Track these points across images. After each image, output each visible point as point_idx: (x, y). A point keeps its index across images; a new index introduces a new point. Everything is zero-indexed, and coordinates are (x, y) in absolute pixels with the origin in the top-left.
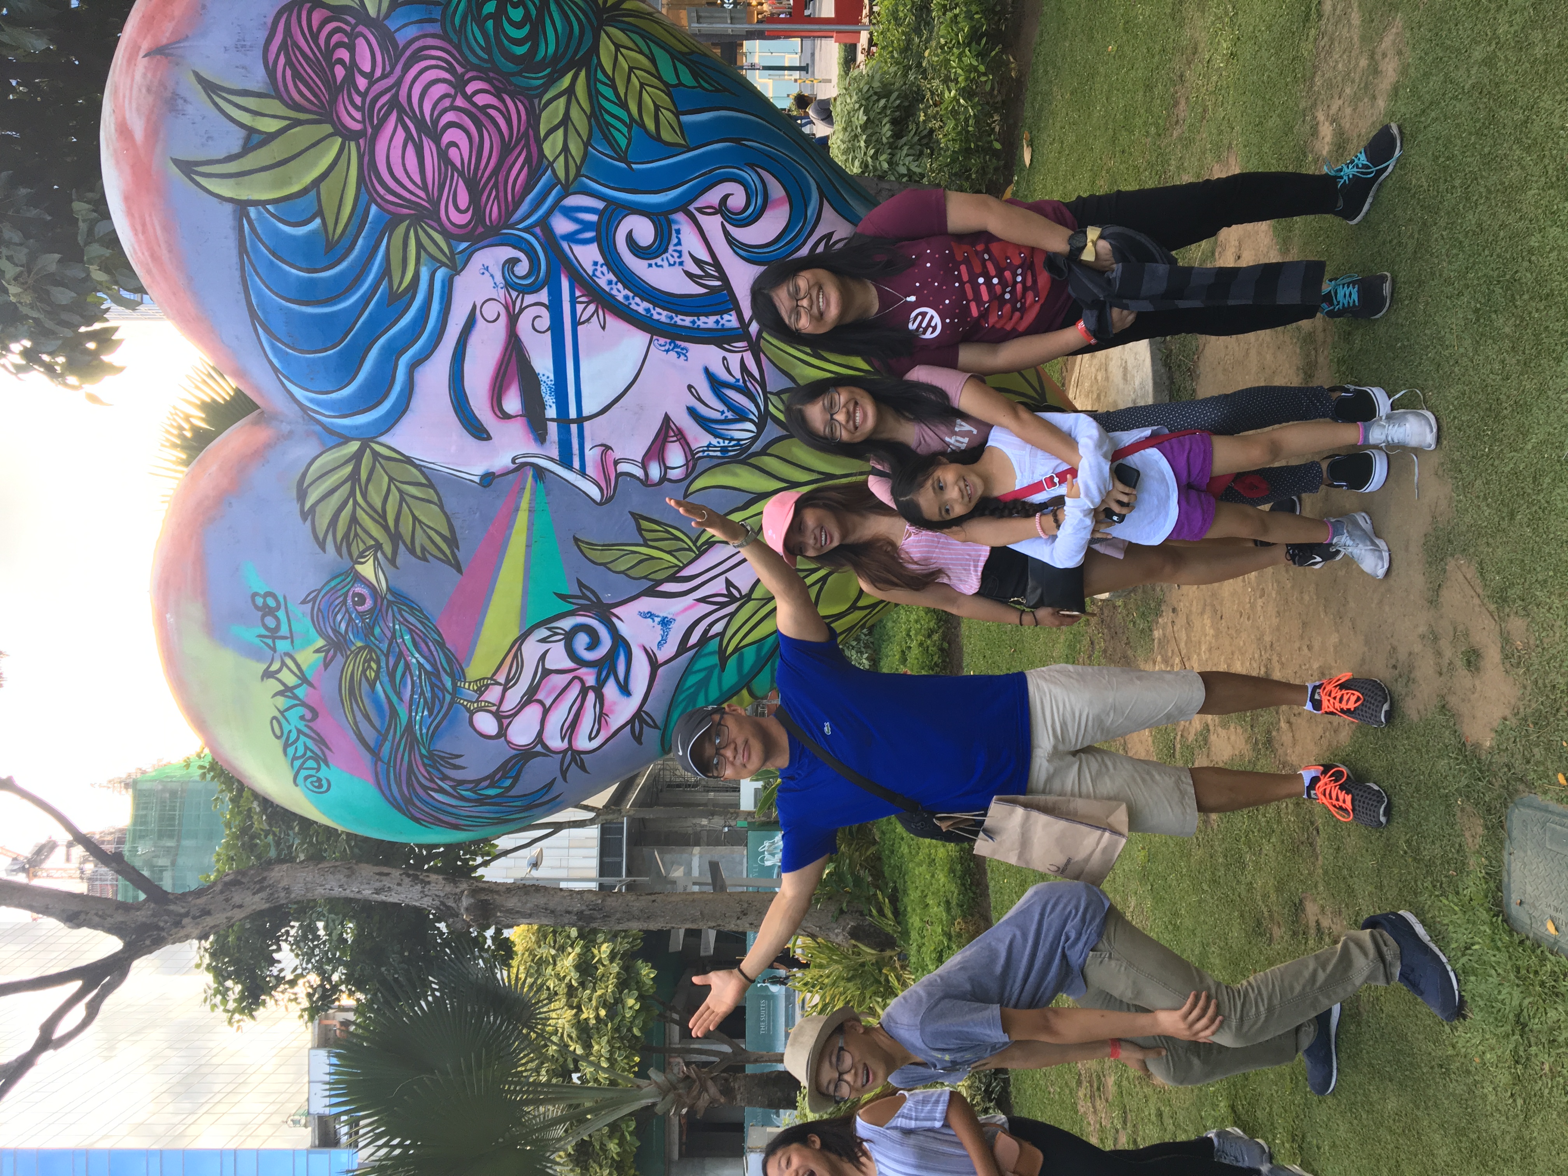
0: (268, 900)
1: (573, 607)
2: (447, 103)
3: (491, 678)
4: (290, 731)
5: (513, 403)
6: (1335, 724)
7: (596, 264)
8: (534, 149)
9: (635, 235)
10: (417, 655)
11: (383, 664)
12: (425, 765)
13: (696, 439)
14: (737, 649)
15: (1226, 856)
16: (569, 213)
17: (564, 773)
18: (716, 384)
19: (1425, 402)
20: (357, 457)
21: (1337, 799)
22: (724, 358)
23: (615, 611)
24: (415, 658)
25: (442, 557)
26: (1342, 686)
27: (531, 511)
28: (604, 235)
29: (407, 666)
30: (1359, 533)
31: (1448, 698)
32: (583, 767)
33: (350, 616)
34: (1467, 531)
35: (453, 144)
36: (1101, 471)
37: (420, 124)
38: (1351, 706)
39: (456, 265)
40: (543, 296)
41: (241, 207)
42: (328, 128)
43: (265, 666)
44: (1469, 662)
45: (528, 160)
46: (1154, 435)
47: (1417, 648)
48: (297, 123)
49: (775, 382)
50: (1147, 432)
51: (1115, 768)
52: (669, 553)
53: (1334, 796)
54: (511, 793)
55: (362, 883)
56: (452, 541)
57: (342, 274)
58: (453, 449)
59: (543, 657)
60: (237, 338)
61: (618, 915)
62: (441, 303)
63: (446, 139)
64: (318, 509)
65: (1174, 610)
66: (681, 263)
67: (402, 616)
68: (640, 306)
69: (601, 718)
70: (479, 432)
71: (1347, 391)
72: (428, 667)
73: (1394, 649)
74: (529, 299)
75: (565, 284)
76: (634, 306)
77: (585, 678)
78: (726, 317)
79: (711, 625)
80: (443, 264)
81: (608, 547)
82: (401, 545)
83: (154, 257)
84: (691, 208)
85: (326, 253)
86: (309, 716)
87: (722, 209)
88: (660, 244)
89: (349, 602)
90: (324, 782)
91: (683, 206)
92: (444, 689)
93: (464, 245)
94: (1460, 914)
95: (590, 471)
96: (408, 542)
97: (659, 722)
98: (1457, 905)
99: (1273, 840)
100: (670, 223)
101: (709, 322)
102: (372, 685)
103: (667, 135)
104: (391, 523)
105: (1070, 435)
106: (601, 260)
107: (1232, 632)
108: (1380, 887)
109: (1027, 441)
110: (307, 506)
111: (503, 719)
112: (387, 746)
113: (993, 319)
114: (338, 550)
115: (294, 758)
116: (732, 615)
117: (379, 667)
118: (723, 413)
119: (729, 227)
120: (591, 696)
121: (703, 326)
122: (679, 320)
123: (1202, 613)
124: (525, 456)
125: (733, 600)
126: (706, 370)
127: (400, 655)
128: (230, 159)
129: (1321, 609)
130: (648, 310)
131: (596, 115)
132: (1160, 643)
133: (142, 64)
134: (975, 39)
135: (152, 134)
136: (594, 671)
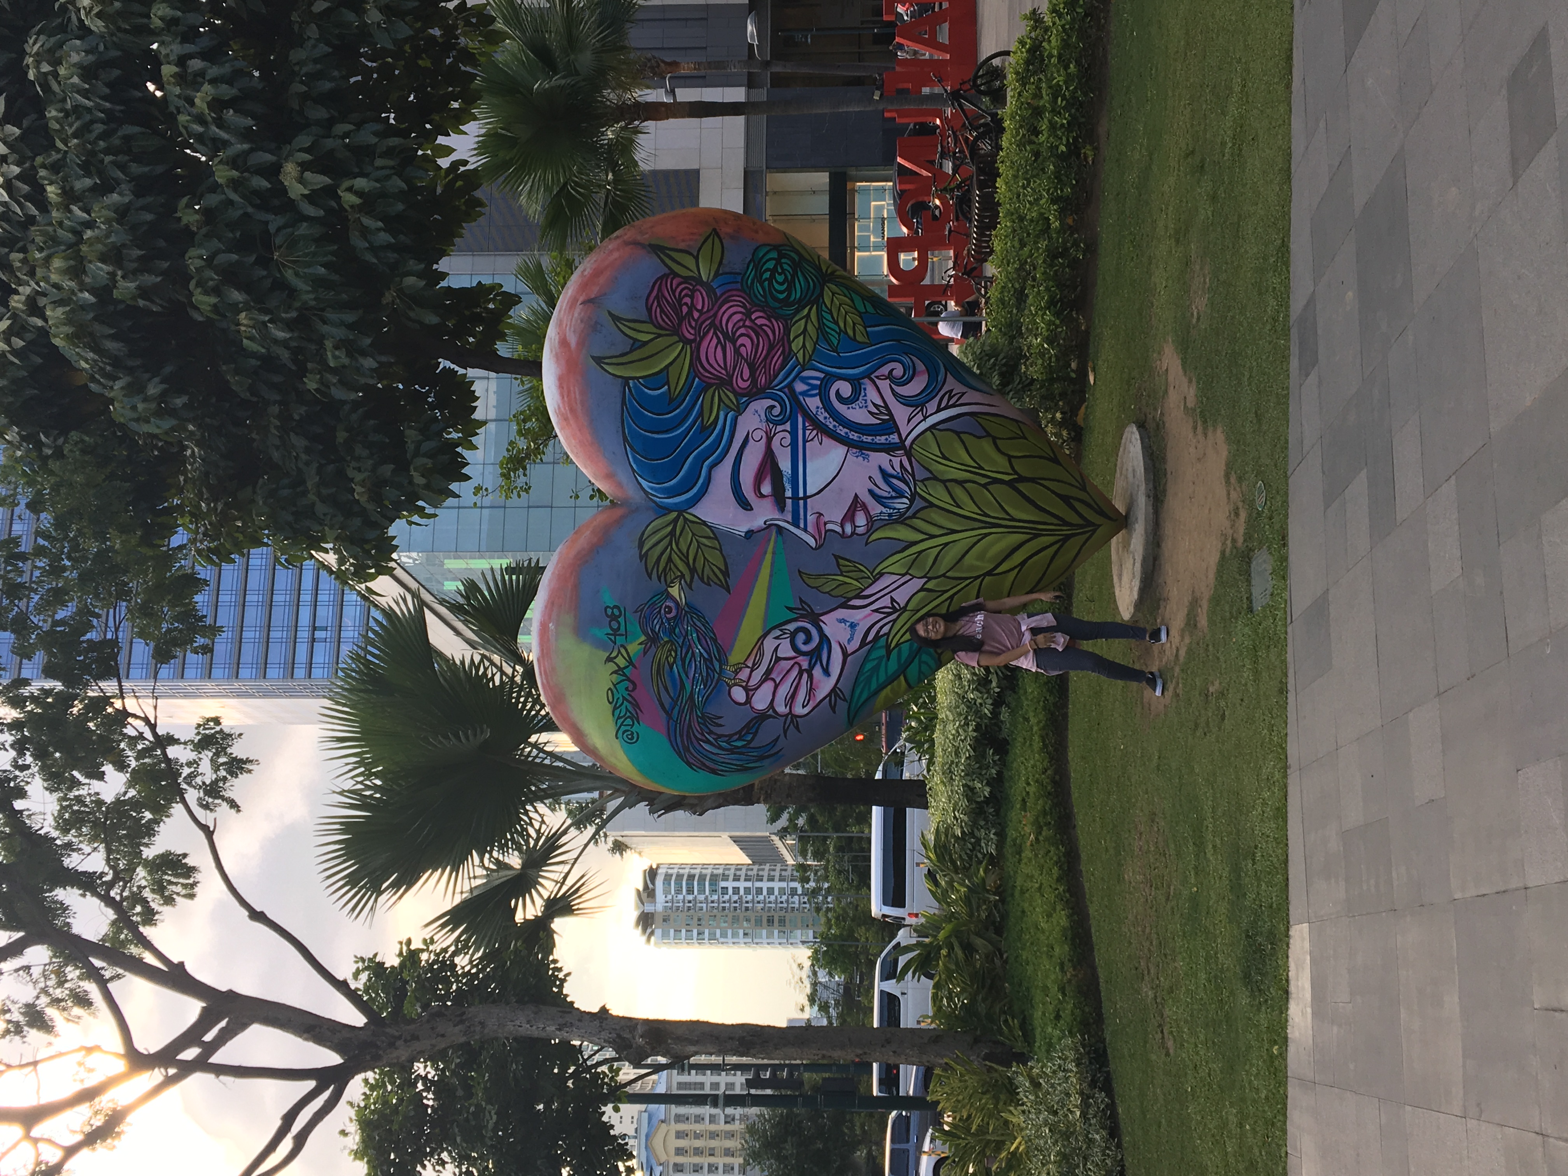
1: (795, 616)
5: (766, 489)
16: (804, 380)
17: (785, 732)
18: (885, 475)
20: (675, 521)
24: (698, 649)
27: (774, 553)
29: (693, 653)
32: (797, 728)
37: (726, 335)
39: (740, 411)
40: (788, 426)
41: (626, 380)
42: (676, 338)
43: (608, 655)
45: (783, 352)
48: (659, 336)
54: (751, 745)
56: (726, 574)
68: (842, 431)
69: (811, 691)
70: (745, 505)
74: (779, 428)
75: (800, 419)
79: (882, 628)
81: (819, 576)
82: (696, 577)
90: (635, 735)
95: (809, 529)
100: (860, 385)
101: (882, 439)
102: (671, 668)
103: (859, 338)
104: (691, 562)
112: (677, 708)
115: (619, 718)
120: (805, 676)
122: (865, 438)
125: (895, 610)
127: (690, 646)
128: (623, 355)
131: (821, 328)
133: (578, 308)
134: (1051, 303)
135: (581, 343)
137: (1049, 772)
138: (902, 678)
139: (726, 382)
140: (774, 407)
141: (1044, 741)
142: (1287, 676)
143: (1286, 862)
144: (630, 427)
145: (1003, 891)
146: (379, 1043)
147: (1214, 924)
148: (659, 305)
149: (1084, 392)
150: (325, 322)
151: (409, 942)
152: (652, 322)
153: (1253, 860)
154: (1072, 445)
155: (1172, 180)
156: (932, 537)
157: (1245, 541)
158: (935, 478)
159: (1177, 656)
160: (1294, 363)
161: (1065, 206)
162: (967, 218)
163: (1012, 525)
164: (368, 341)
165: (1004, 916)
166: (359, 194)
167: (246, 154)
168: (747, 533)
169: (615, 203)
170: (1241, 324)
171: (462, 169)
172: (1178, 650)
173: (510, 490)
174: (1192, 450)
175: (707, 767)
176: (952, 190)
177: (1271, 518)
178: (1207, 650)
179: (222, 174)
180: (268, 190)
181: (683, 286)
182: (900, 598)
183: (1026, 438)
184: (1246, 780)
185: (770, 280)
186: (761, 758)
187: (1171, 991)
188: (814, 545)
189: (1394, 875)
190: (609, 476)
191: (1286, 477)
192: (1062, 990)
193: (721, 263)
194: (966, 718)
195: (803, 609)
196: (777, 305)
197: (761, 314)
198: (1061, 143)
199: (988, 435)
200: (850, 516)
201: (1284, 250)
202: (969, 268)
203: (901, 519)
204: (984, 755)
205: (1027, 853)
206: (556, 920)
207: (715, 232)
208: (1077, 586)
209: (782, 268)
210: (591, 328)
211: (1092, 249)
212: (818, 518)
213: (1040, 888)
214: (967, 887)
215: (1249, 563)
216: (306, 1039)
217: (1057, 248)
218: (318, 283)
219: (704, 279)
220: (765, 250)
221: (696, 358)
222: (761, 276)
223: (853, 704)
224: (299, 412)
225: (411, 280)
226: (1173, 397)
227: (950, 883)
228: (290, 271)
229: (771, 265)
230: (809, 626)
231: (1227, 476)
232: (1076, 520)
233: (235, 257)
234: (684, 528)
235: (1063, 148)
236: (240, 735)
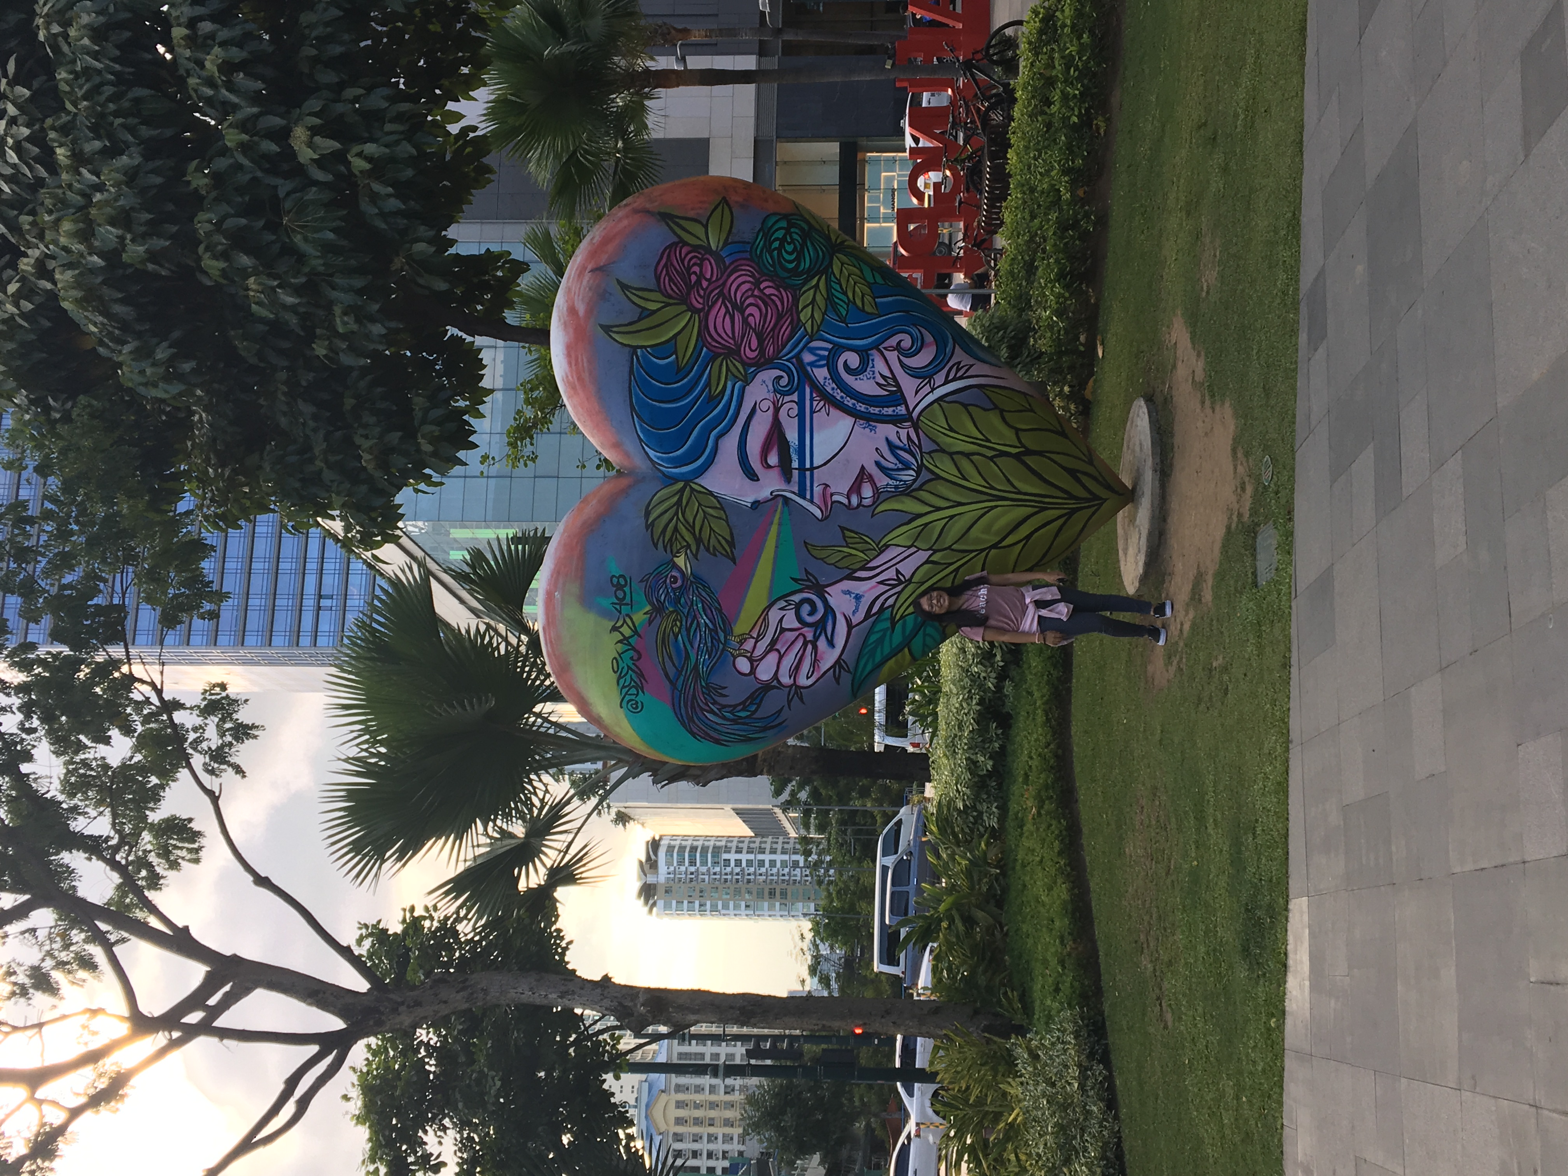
1: (801, 587)
2: (750, 293)
3: (749, 634)
4: (623, 668)
5: (773, 459)
8: (795, 318)
12: (703, 693)
14: (902, 617)
16: (812, 351)
17: (789, 702)
18: (892, 447)
20: (682, 491)
23: (827, 589)
24: (704, 619)
25: (725, 553)
27: (780, 524)
29: (698, 624)
32: (801, 699)
35: (752, 315)
37: (735, 305)
39: (747, 381)
40: (795, 397)
41: (635, 348)
42: (684, 307)
43: (613, 623)
48: (668, 305)
49: (927, 446)
52: (862, 552)
56: (732, 544)
59: (781, 620)
63: (747, 312)
64: (655, 523)
68: (849, 402)
69: (815, 662)
70: (752, 476)
74: (787, 399)
75: (808, 390)
77: (806, 634)
79: (886, 600)
81: (824, 547)
82: (702, 547)
86: (636, 656)
90: (640, 705)
92: (719, 641)
93: (753, 369)
96: (706, 544)
97: (852, 667)
100: (868, 356)
101: (890, 411)
103: (868, 309)
104: (697, 532)
110: (650, 521)
111: (754, 662)
112: (682, 678)
114: (665, 548)
115: (624, 687)
120: (810, 647)
125: (900, 583)
127: (695, 617)
128: (630, 324)
131: (830, 299)
133: (587, 276)
134: (1061, 277)
135: (589, 311)
136: (812, 629)
137: (1052, 746)
138: (906, 650)
139: (733, 352)
140: (782, 377)
141: (1047, 715)
142: (1290, 651)
143: (1286, 836)
144: (637, 395)
145: (1005, 865)
146: (382, 1009)
147: (1214, 898)
148: (667, 273)
149: (1093, 366)
150: (333, 288)
151: (412, 909)
152: (660, 291)
153: (1254, 834)
154: (1080, 418)
155: (1184, 153)
156: (939, 509)
157: (1251, 515)
158: (942, 451)
159: (1181, 630)
160: (1303, 338)
161: (1077, 177)
162: (978, 190)
163: (1018, 498)
164: (376, 307)
165: (1005, 890)
166: (369, 159)
167: (256, 117)
168: (753, 503)
169: (624, 171)
170: (1251, 297)
171: (472, 135)
172: (1182, 624)
173: (517, 459)
174: (1200, 424)
175: (711, 737)
176: (963, 161)
177: (1277, 493)
178: (1211, 625)
179: (232, 138)
180: (278, 153)
181: (693, 254)
182: (907, 569)
183: (1032, 411)
184: (1248, 754)
185: (779, 250)
186: (765, 729)
187: (1170, 963)
188: (820, 517)
189: (1394, 848)
190: (616, 446)
191: (1293, 452)
192: (1062, 962)
193: (730, 231)
194: (970, 691)
195: (809, 580)
196: (786, 275)
197: (770, 284)
198: (1073, 114)
199: (996, 407)
200: (856, 488)
201: (1295, 224)
202: (979, 240)
203: (907, 491)
204: (987, 731)
205: (1029, 827)
206: (559, 889)
207: (725, 200)
208: (1082, 560)
209: (791, 238)
210: (599, 296)
211: (1103, 221)
212: (825, 489)
213: (1041, 861)
214: (968, 859)
215: (1255, 538)
216: (310, 1004)
217: (1068, 220)
218: (327, 248)
219: (714, 247)
220: (774, 219)
221: (704, 327)
222: (771, 243)
223: (858, 674)
224: (306, 378)
225: (420, 247)
226: (1181, 372)
227: (952, 857)
228: (299, 237)
229: (780, 234)
230: (814, 597)
231: (1234, 451)
232: (1083, 494)
233: (243, 221)
235: (1075, 119)
236: (246, 701)
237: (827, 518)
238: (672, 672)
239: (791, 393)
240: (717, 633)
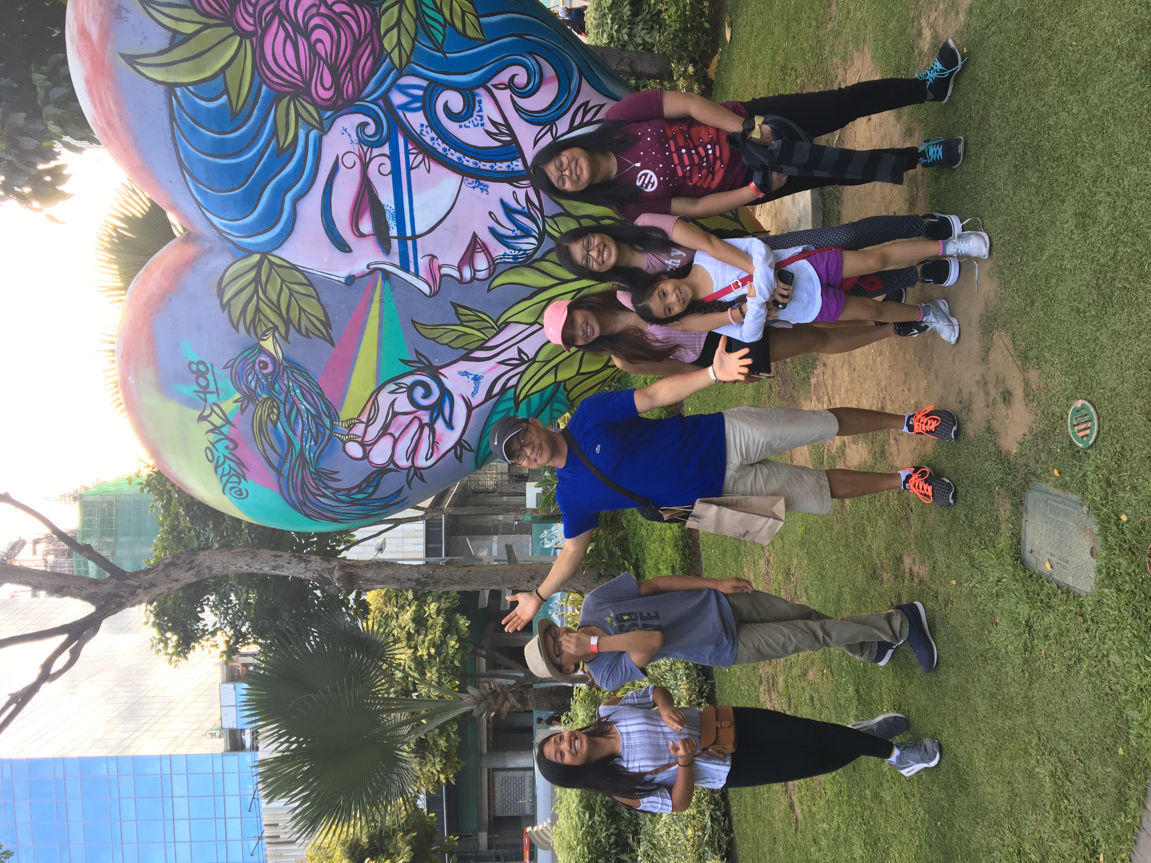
0: (196, 576)
1: (411, 369)
2: (314, 10)
3: (357, 419)
4: (219, 457)
5: (366, 226)
6: (924, 440)
7: (422, 125)
8: (377, 44)
9: (450, 105)
10: (305, 403)
11: (282, 410)
12: (313, 479)
13: (495, 250)
14: (526, 396)
15: (854, 529)
17: (409, 483)
18: (508, 211)
19: (983, 227)
20: (259, 265)
21: (923, 489)
22: (514, 192)
23: (441, 371)
24: (304, 406)
25: (320, 334)
26: (927, 415)
27: (382, 302)
28: (428, 104)
29: (299, 411)
30: (939, 313)
31: (992, 422)
32: (422, 479)
33: (258, 377)
34: (1007, 313)
35: (319, 40)
36: (768, 275)
37: (296, 26)
38: (932, 428)
39: (324, 128)
40: (386, 149)
42: (230, 30)
43: (199, 413)
44: (1005, 398)
46: (804, 251)
47: (974, 390)
48: (208, 26)
49: (550, 209)
50: (800, 249)
51: (778, 473)
52: (478, 330)
53: (921, 487)
54: (373, 497)
55: (262, 563)
56: (327, 324)
57: (243, 134)
58: (325, 259)
59: (392, 404)
60: (171, 182)
61: (444, 581)
62: (314, 155)
63: (314, 37)
64: (232, 302)
65: (824, 365)
66: (482, 125)
67: (294, 376)
68: (454, 156)
69: (434, 445)
70: (343, 247)
71: (935, 218)
72: (313, 411)
73: (961, 390)
74: (376, 151)
76: (449, 156)
77: (422, 417)
78: (515, 163)
79: (508, 380)
80: (315, 127)
81: (435, 326)
82: (292, 328)
83: (109, 123)
84: (489, 85)
85: (231, 121)
86: (231, 446)
87: (511, 85)
88: (468, 110)
89: (257, 367)
90: (244, 491)
91: (482, 83)
93: (329, 113)
94: (995, 560)
95: (422, 273)
96: (297, 325)
97: (474, 446)
98: (993, 554)
99: (884, 517)
100: (474, 96)
101: (502, 166)
102: (275, 425)
104: (284, 312)
105: (747, 253)
106: (426, 123)
107: (861, 379)
108: (949, 545)
109: (719, 259)
110: (225, 300)
111: (366, 446)
112: (287, 465)
113: (695, 179)
114: (248, 331)
115: (223, 475)
116: (523, 373)
117: (279, 412)
118: (514, 231)
119: (516, 98)
120: (426, 430)
121: (498, 169)
123: (842, 367)
124: (376, 263)
125: (523, 362)
126: (502, 201)
127: (294, 403)
128: (161, 53)
129: (917, 364)
130: (460, 159)
131: (420, 18)
132: (815, 387)
135: (104, 35)
136: (428, 413)
146: (122, 594)
156: (564, 282)
158: (567, 214)
200: (468, 259)
215: (1025, 486)
223: (481, 454)
234: (270, 274)
237: (436, 293)
238: (275, 459)
239: (381, 145)
240: (321, 419)
